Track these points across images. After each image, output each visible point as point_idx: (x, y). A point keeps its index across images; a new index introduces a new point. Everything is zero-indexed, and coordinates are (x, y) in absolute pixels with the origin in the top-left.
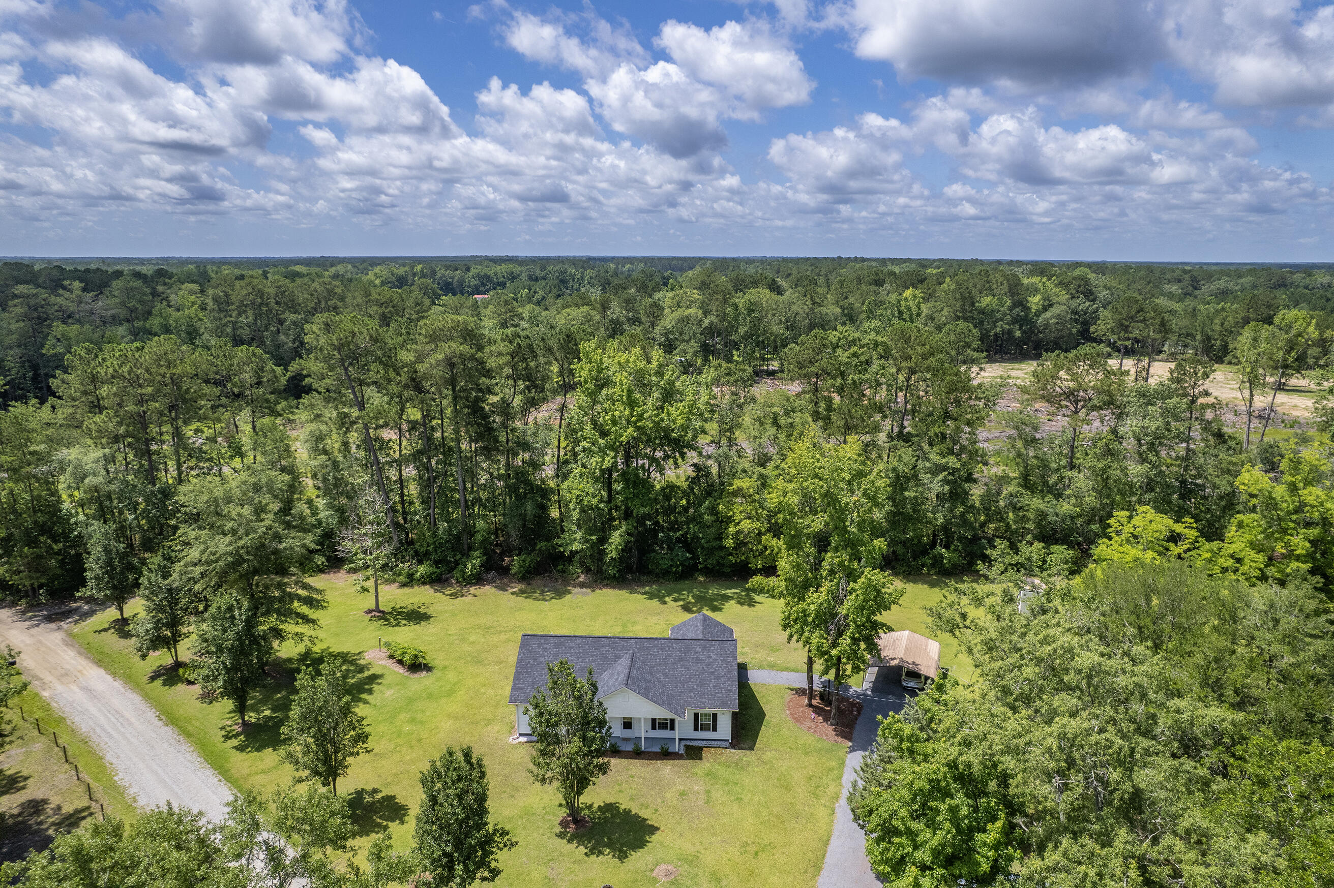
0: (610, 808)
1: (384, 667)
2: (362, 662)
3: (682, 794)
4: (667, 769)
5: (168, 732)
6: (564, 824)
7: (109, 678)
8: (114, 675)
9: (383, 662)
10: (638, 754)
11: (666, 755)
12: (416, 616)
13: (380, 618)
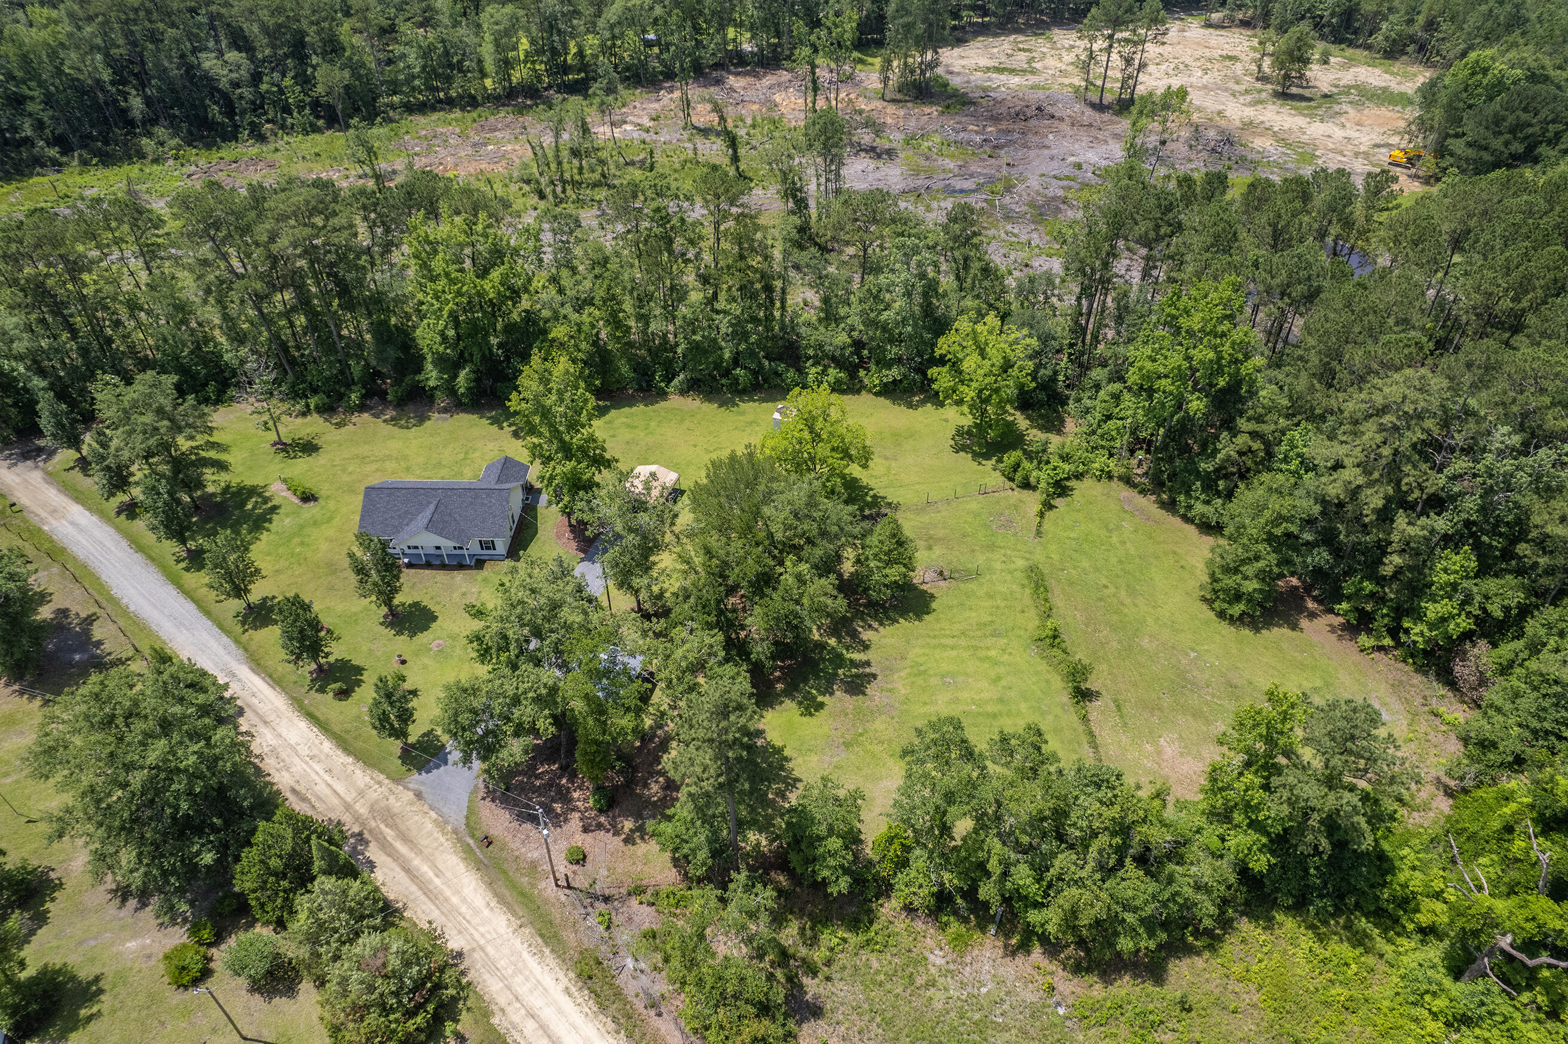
0: (416, 604)
1: (285, 498)
2: (267, 494)
3: (464, 594)
4: (459, 576)
5: (138, 557)
6: (385, 617)
7: (87, 513)
8: (89, 509)
9: (284, 494)
10: (444, 567)
11: (461, 567)
12: (309, 448)
13: (283, 450)
